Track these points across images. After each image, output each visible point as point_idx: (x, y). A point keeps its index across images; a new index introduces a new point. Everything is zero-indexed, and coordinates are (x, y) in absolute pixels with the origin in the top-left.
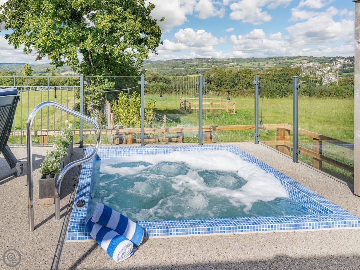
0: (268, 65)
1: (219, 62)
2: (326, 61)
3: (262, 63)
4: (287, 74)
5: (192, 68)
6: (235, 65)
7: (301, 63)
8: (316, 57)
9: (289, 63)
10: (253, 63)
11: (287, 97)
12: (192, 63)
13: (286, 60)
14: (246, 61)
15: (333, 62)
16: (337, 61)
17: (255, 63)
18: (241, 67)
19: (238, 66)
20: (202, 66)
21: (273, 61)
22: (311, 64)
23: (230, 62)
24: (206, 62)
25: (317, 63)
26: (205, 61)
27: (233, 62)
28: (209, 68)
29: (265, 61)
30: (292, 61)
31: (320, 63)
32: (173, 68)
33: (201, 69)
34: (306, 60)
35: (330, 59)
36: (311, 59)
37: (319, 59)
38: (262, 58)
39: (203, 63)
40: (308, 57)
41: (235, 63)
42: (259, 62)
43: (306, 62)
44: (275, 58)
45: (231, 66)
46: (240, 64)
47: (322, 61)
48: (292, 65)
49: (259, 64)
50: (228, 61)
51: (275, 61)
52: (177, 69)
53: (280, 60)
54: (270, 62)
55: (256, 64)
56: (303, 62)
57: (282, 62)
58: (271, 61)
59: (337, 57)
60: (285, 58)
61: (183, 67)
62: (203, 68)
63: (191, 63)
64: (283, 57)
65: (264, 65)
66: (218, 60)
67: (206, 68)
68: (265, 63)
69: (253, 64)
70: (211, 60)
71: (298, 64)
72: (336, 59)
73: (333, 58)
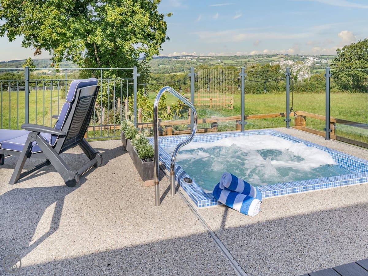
0: (249, 62)
1: (204, 60)
2: (299, 59)
3: (244, 61)
4: (268, 71)
5: (178, 65)
6: (219, 63)
7: (278, 61)
8: (291, 56)
9: (268, 61)
10: (236, 60)
11: (270, 92)
12: (178, 60)
13: (265, 58)
14: (230, 59)
15: (305, 60)
16: (308, 59)
17: (238, 60)
18: (225, 65)
19: (222, 63)
20: (188, 63)
21: (254, 59)
22: (286, 62)
23: (215, 60)
24: (192, 60)
25: (292, 61)
26: (190, 59)
27: (217, 59)
28: (195, 65)
29: (247, 59)
30: (270, 59)
31: (294, 61)
32: (158, 66)
33: (187, 66)
34: (282, 57)
35: (302, 57)
36: (287, 57)
37: (293, 57)
38: (243, 56)
39: (189, 60)
40: (284, 55)
41: (219, 61)
42: (241, 60)
43: (282, 60)
44: (256, 55)
45: (215, 64)
46: (224, 61)
47: (296, 59)
48: (271, 63)
49: (242, 61)
50: (212, 58)
51: (255, 59)
52: (163, 67)
53: (260, 58)
54: (251, 60)
55: (238, 62)
56: (280, 60)
57: (262, 60)
59: (308, 56)
60: (264, 56)
61: (169, 65)
62: (188, 65)
63: (176, 60)
64: (262, 55)
65: (246, 63)
66: (204, 58)
67: (191, 65)
68: (247, 60)
69: (236, 62)
70: (196, 57)
71: (275, 61)
72: (307, 57)
73: (305, 56)
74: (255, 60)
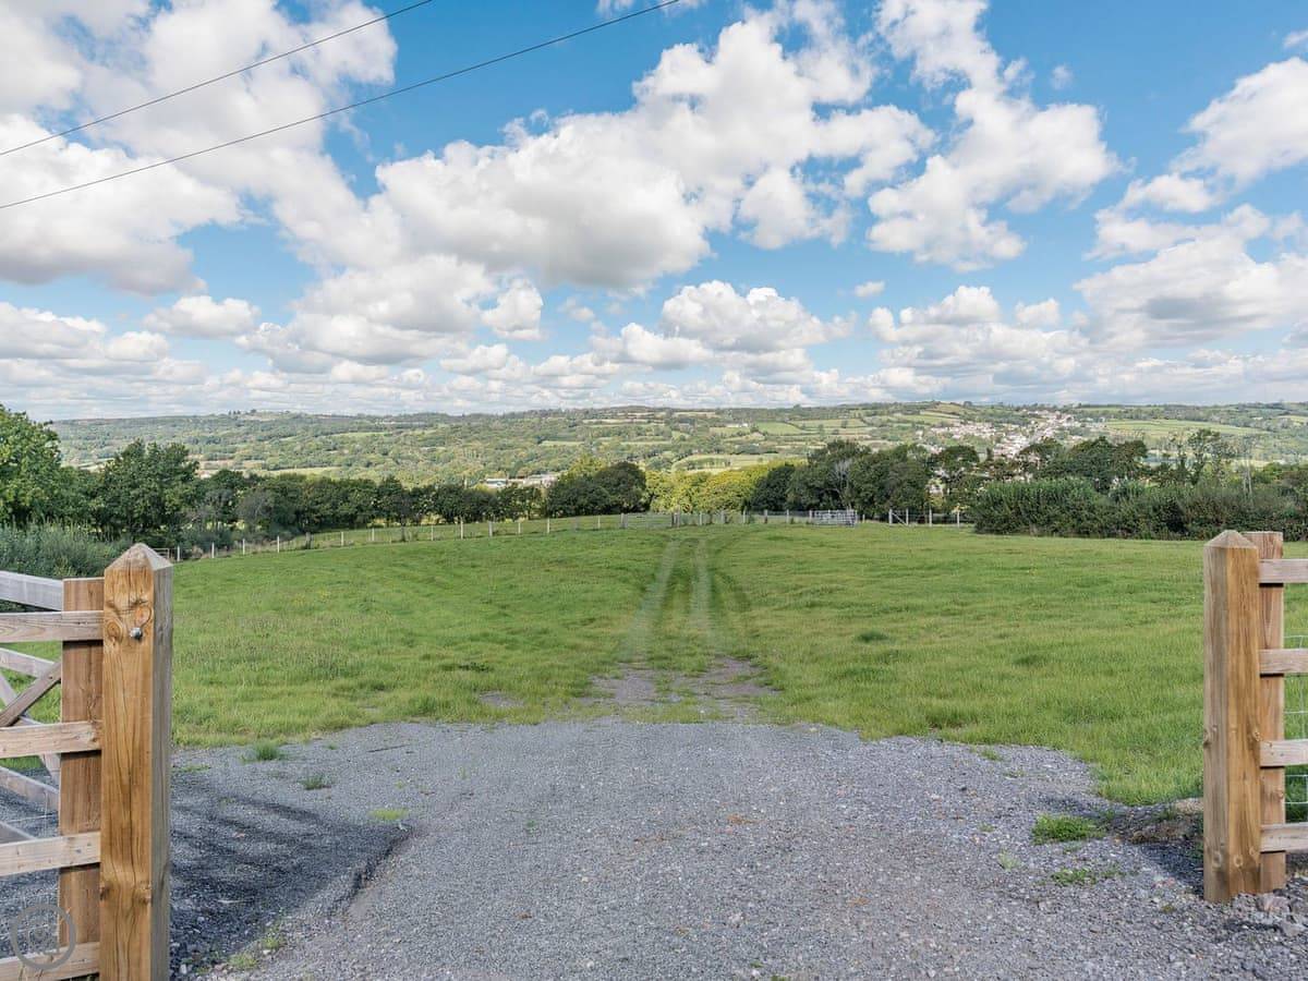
1: (692, 421)
2: (1010, 418)
3: (829, 425)
5: (606, 442)
6: (746, 431)
7: (943, 425)
8: (981, 407)
9: (909, 425)
10: (801, 424)
13: (899, 415)
14: (779, 419)
15: (1029, 423)
16: (1040, 417)
17: (808, 423)
18: (766, 440)
19: (756, 434)
20: (639, 435)
21: (860, 418)
22: (972, 429)
23: (729, 422)
24: (649, 422)
25: (987, 425)
26: (642, 417)
27: (737, 420)
28: (664, 440)
29: (837, 418)
30: (916, 418)
31: (997, 425)
32: (539, 442)
33: (639, 444)
34: (953, 414)
35: (1020, 413)
36: (969, 413)
37: (990, 411)
39: (640, 423)
40: (959, 406)
41: (746, 425)
42: (818, 423)
43: (956, 421)
44: (865, 407)
45: (733, 436)
46: (763, 427)
47: (1000, 417)
48: (921, 433)
49: (821, 427)
50: (719, 417)
51: (866, 419)
52: (555, 446)
53: (881, 415)
54: (851, 423)
55: (810, 429)
56: (950, 421)
57: (889, 421)
58: (855, 418)
59: (1035, 407)
60: (893, 408)
61: (575, 438)
62: (641, 440)
63: (596, 423)
64: (887, 406)
65: (835, 431)
66: (689, 414)
67: (651, 440)
68: (836, 423)
69: (803, 428)
70: (663, 413)
71: (934, 426)
72: (1036, 413)
73: (1028, 408)
74: (865, 422)
